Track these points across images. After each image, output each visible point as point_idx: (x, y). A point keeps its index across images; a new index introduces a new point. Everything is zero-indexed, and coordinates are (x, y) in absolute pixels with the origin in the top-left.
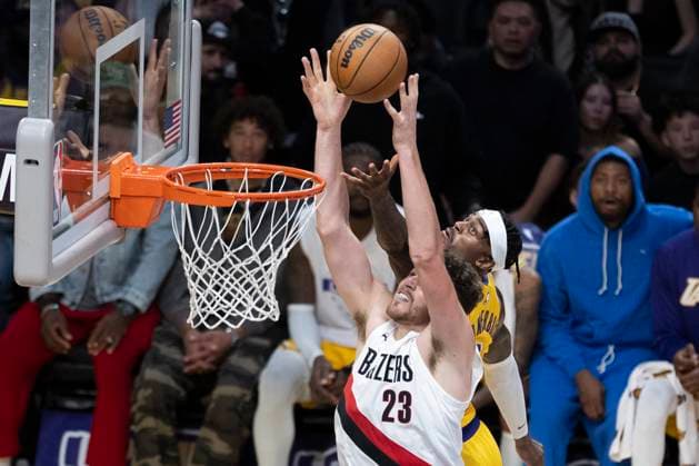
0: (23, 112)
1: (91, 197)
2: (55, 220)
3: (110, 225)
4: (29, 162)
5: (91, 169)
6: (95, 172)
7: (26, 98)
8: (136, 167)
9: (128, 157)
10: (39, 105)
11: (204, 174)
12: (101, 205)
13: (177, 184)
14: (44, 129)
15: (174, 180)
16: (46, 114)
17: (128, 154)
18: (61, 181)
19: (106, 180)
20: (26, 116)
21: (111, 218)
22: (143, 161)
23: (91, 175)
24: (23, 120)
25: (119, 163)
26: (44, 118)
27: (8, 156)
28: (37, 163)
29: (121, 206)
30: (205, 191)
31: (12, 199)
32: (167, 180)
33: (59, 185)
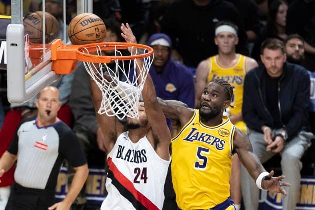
0: (9, 21)
1: (42, 60)
2: (26, 72)
3: (52, 73)
4: (12, 44)
5: (42, 47)
6: (44, 48)
7: (10, 15)
8: (63, 45)
9: (59, 41)
10: (16, 17)
11: (96, 48)
12: (47, 64)
13: (83, 53)
14: (19, 29)
15: (82, 51)
16: (20, 22)
17: (59, 39)
18: (28, 53)
19: (49, 52)
20: (10, 23)
21: (53, 70)
22: (67, 42)
23: (42, 50)
24: (9, 25)
25: (56, 44)
26: (18, 23)
27: (2, 42)
28: (16, 45)
29: (57, 64)
30: (96, 56)
31: (5, 62)
32: (79, 51)
33: (27, 54)
